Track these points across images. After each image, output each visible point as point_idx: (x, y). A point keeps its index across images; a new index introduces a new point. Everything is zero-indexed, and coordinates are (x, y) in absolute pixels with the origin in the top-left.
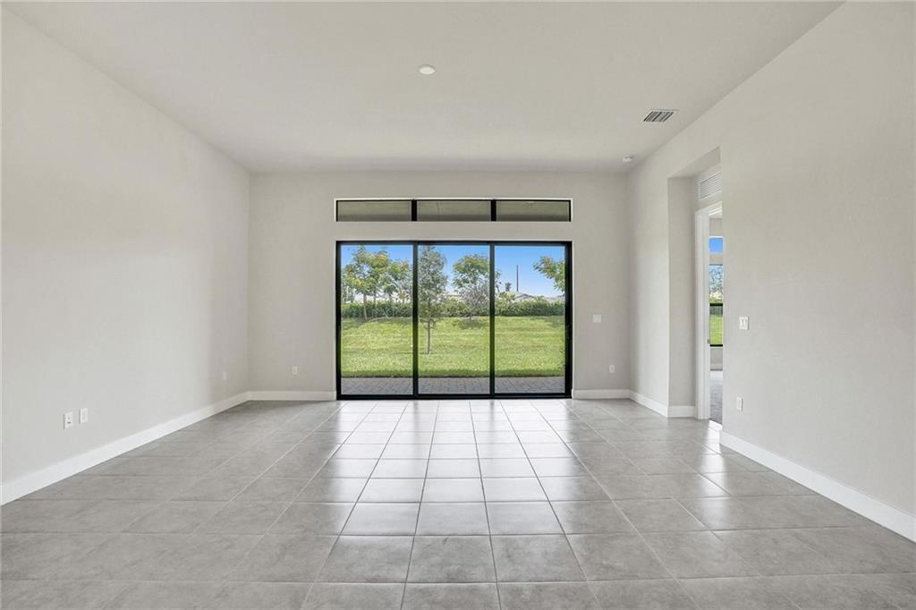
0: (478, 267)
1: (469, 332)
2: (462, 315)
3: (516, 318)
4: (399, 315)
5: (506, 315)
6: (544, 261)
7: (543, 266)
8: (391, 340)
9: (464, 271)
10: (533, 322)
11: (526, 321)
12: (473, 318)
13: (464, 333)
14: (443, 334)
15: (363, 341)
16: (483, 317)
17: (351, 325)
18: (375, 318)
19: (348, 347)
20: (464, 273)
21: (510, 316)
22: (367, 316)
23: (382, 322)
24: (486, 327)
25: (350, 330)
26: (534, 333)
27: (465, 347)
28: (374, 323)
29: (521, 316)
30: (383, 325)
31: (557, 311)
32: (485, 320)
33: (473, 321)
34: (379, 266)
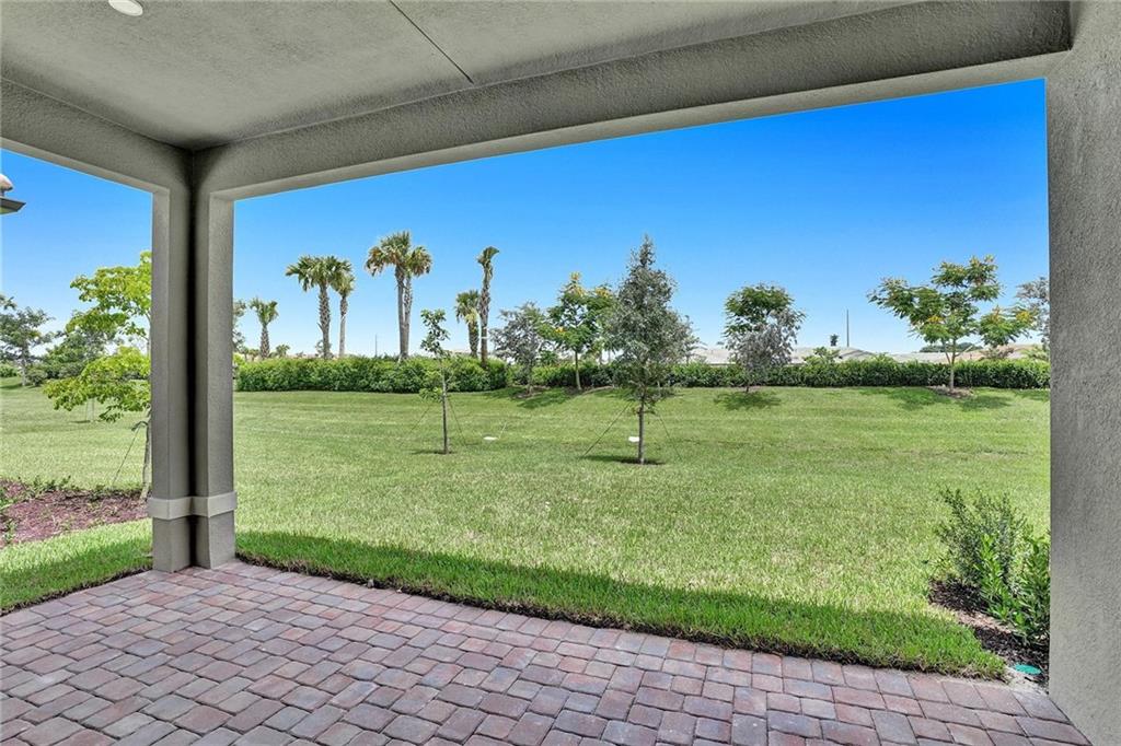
1: (742, 414)
2: (735, 384)
5: (813, 386)
6: (890, 286)
7: (885, 295)
9: (741, 313)
10: (865, 399)
11: (853, 397)
12: (752, 390)
13: (730, 418)
14: (693, 417)
15: (558, 426)
16: (769, 388)
17: (554, 400)
18: (596, 386)
19: (528, 436)
20: (742, 315)
21: (820, 386)
22: (581, 384)
23: (602, 394)
24: (774, 407)
25: (548, 407)
26: (866, 421)
27: (726, 445)
28: (589, 396)
29: (841, 386)
30: (601, 400)
31: (914, 378)
32: (773, 393)
33: (753, 395)
34: (597, 308)
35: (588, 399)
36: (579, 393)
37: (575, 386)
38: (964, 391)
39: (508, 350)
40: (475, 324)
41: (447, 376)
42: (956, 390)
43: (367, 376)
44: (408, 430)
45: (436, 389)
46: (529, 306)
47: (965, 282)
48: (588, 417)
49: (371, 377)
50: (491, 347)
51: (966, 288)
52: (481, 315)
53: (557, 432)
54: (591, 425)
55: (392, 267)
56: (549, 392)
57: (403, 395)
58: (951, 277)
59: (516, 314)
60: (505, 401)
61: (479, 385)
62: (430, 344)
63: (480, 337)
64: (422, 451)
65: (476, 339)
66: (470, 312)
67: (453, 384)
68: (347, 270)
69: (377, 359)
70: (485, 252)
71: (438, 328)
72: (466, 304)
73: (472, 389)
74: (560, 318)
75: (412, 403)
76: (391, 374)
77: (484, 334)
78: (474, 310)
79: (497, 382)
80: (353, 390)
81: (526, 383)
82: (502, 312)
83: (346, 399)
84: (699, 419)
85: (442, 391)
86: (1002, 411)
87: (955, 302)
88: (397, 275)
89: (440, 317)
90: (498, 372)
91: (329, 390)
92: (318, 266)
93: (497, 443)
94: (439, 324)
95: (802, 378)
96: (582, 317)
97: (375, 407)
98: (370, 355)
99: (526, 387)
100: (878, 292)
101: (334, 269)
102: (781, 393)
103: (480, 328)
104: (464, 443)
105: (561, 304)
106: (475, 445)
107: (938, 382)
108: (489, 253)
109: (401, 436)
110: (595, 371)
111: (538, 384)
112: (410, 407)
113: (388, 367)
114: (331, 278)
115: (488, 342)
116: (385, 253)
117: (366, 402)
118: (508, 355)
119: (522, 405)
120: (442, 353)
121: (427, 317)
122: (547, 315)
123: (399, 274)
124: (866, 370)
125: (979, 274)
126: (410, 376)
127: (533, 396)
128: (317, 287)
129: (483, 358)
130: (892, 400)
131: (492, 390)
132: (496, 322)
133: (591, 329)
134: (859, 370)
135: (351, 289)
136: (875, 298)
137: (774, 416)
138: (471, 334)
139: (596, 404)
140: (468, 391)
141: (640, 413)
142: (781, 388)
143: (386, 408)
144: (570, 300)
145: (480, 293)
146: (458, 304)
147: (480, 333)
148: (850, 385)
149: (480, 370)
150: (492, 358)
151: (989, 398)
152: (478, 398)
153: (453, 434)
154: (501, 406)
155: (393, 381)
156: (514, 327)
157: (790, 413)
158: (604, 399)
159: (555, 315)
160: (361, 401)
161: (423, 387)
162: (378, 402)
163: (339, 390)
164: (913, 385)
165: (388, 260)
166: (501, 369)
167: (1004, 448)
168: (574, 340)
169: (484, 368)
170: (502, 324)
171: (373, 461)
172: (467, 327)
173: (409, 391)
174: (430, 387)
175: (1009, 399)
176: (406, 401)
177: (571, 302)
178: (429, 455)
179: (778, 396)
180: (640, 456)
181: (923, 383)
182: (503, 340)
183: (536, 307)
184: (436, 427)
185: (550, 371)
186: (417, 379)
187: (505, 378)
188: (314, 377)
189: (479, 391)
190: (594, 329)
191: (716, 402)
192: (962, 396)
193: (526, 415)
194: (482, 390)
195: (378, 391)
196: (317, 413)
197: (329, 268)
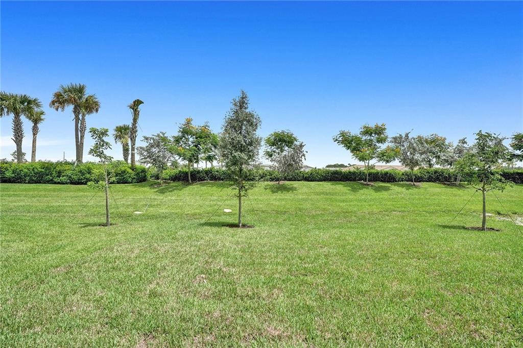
0: (285, 141)
1: (279, 195)
2: (272, 180)
3: (317, 183)
4: (219, 179)
5: (308, 181)
6: (343, 134)
7: (340, 139)
8: (207, 203)
9: (273, 144)
10: (333, 187)
11: (327, 186)
12: (282, 182)
13: (275, 197)
14: (256, 197)
15: (180, 204)
16: (289, 182)
17: (176, 188)
18: (199, 181)
19: (163, 210)
20: (273, 146)
21: (311, 181)
22: (191, 179)
23: (204, 185)
24: (294, 191)
25: (173, 193)
26: (338, 198)
27: (277, 212)
28: (197, 186)
29: (321, 181)
30: (204, 188)
31: (351, 177)
32: (291, 184)
33: (282, 185)
34: (201, 137)
35: (195, 188)
36: (190, 184)
37: (188, 181)
38: (372, 183)
39: (148, 159)
40: (127, 145)
41: (109, 174)
42: (369, 183)
43: (52, 174)
44: (80, 208)
45: (101, 182)
46: (161, 135)
47: (373, 135)
48: (198, 198)
49: (54, 174)
50: (137, 157)
51: (374, 137)
52: (131, 139)
53: (181, 207)
54: (201, 203)
55: (71, 107)
56: (173, 184)
57: (76, 186)
58: (367, 132)
59: (153, 139)
60: (147, 189)
61: (130, 180)
62: (96, 151)
63: (130, 152)
64: (90, 225)
65: (128, 154)
66: (124, 138)
67: (114, 179)
68: (38, 105)
69: (59, 164)
70: (134, 102)
71: (103, 141)
72: (121, 133)
73: (125, 182)
74: (180, 142)
75: (83, 190)
76: (69, 173)
77: (133, 149)
78: (126, 136)
79: (141, 178)
80: (40, 183)
81: (158, 179)
82: (145, 137)
83: (34, 189)
84: (259, 198)
85: (105, 183)
86: (390, 192)
87: (369, 144)
88: (75, 112)
89: (104, 133)
90: (141, 172)
91: (21, 182)
92: (12, 100)
93: (143, 215)
94: (104, 138)
95: (303, 177)
96: (193, 143)
97: (56, 193)
98: (54, 160)
99: (159, 181)
100: (338, 137)
101: (26, 104)
102: (295, 184)
103: (130, 147)
104: (120, 216)
105: (180, 134)
106: (128, 218)
107: (360, 180)
108: (138, 103)
109: (74, 213)
110: (199, 172)
111: (165, 179)
112: (82, 193)
113: (67, 168)
114: (24, 110)
115: (136, 155)
116: (66, 97)
117: (50, 190)
118: (148, 162)
119: (157, 192)
120: (105, 157)
121: (95, 133)
122: (172, 140)
123: (77, 112)
124: (331, 173)
125: (379, 131)
126: (83, 174)
127: (164, 186)
128: (12, 116)
129: (132, 164)
130: (345, 188)
131: (138, 182)
132: (140, 143)
133: (198, 149)
134: (328, 173)
135: (41, 120)
136: (336, 140)
137: (296, 196)
138: (124, 150)
139: (202, 190)
140: (122, 183)
141: (240, 197)
142: (295, 182)
143: (64, 194)
144: (186, 132)
145: (131, 126)
146: (116, 133)
147: (130, 150)
148: (324, 180)
149: (130, 171)
150: (137, 164)
151: (381, 186)
152: (129, 187)
153: (112, 211)
154: (144, 192)
155: (71, 177)
156: (152, 146)
157: (303, 194)
158: (205, 187)
159: (177, 140)
160: (45, 190)
161: (91, 180)
162: (59, 190)
163: (29, 183)
164: (351, 181)
165: (69, 101)
166: (144, 171)
167: (400, 209)
168: (188, 154)
169: (133, 170)
170: (145, 144)
171: (45, 236)
172: (122, 146)
173: (82, 183)
174: (97, 181)
175: (390, 187)
176: (79, 190)
177: (187, 133)
178: (95, 227)
179: (295, 186)
180: (239, 222)
181: (354, 180)
182: (145, 153)
183: (165, 135)
184: (100, 207)
185: (174, 172)
186: (88, 176)
187: (146, 176)
188: (8, 174)
189: (129, 183)
190: (199, 149)
191: (266, 189)
192: (372, 186)
193: (161, 197)
194: (132, 183)
195: (59, 183)
196: (8, 198)
197: (22, 103)
